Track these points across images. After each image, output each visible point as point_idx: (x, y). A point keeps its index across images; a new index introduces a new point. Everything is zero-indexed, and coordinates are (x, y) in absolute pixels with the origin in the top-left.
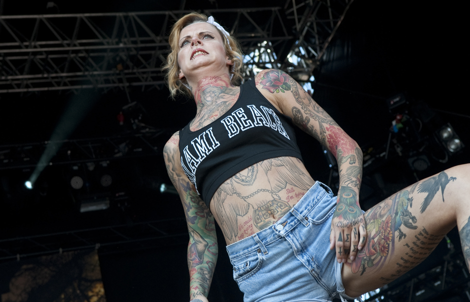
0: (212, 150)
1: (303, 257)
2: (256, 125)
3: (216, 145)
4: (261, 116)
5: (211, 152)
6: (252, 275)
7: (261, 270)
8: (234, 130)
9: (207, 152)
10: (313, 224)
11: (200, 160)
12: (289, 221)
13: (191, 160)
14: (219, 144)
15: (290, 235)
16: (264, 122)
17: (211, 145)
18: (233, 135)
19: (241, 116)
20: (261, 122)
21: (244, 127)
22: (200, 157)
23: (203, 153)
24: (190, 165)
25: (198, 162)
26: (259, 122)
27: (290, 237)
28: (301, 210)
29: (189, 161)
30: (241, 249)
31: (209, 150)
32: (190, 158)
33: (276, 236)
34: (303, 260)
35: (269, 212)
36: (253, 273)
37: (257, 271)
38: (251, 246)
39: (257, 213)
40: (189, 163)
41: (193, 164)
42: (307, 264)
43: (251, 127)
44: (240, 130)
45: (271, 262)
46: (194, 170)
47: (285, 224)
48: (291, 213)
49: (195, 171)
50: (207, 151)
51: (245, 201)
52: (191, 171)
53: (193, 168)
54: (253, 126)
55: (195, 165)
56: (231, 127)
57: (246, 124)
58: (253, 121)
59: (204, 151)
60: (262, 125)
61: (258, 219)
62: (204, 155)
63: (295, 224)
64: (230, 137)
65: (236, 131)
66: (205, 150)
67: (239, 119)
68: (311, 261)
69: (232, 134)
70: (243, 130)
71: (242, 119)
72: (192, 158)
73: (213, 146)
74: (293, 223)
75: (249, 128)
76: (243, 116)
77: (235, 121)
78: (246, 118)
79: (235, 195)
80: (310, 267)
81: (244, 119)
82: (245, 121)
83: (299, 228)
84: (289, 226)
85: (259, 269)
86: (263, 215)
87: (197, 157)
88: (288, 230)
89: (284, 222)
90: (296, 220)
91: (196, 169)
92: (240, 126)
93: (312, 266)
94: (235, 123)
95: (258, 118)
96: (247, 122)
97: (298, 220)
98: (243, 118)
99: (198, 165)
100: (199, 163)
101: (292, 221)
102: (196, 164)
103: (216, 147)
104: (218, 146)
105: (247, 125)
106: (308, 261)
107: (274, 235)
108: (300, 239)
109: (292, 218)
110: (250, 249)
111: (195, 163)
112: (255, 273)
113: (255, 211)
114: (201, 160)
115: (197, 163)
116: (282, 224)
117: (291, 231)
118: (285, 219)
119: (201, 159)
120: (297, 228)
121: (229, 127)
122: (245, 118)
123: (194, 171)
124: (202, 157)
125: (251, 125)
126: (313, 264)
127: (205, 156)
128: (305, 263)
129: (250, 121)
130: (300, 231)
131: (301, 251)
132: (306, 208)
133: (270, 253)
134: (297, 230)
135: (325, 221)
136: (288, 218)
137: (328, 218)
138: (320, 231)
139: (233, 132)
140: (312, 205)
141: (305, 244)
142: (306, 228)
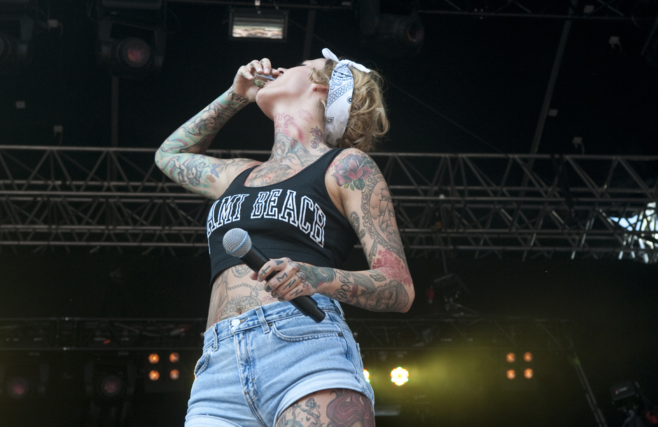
0: (231, 221)
1: (245, 371)
2: (280, 219)
3: (237, 217)
4: (293, 210)
5: (228, 222)
8: (258, 211)
9: (226, 220)
12: (249, 319)
15: (241, 335)
16: (291, 219)
17: (233, 214)
18: (254, 217)
20: (287, 217)
21: (268, 214)
22: (218, 223)
23: (223, 219)
25: (215, 227)
27: (239, 337)
28: (268, 313)
31: (229, 220)
34: (243, 376)
35: (238, 307)
42: (244, 382)
43: (273, 217)
44: (263, 215)
48: (255, 311)
51: (227, 292)
53: (209, 230)
54: (276, 218)
55: (212, 227)
56: (258, 206)
57: (272, 211)
58: (279, 212)
62: (222, 222)
63: (254, 324)
64: (252, 217)
65: (259, 213)
66: (226, 218)
68: (250, 381)
69: (255, 215)
70: (265, 217)
73: (234, 218)
74: (251, 323)
75: (271, 217)
76: (273, 201)
80: (246, 387)
81: (273, 205)
82: (272, 208)
83: (255, 332)
84: (246, 325)
86: (231, 309)
87: (216, 220)
88: (242, 327)
89: (244, 319)
90: (256, 321)
92: (264, 210)
93: (248, 388)
94: (264, 204)
95: (287, 211)
96: (275, 209)
97: (259, 322)
99: (214, 230)
101: (251, 320)
103: (235, 220)
104: (238, 220)
105: (271, 214)
106: (247, 380)
108: (251, 345)
109: (254, 317)
112: (203, 372)
114: (218, 226)
116: (241, 319)
117: (245, 330)
118: (246, 315)
120: (254, 330)
125: (275, 215)
126: (250, 385)
128: (242, 379)
130: (255, 336)
131: (247, 361)
132: (278, 313)
133: (220, 350)
134: (252, 333)
135: (293, 341)
136: (250, 316)
137: (300, 341)
138: (280, 349)
139: (256, 213)
140: (290, 314)
141: (253, 354)
142: (264, 335)
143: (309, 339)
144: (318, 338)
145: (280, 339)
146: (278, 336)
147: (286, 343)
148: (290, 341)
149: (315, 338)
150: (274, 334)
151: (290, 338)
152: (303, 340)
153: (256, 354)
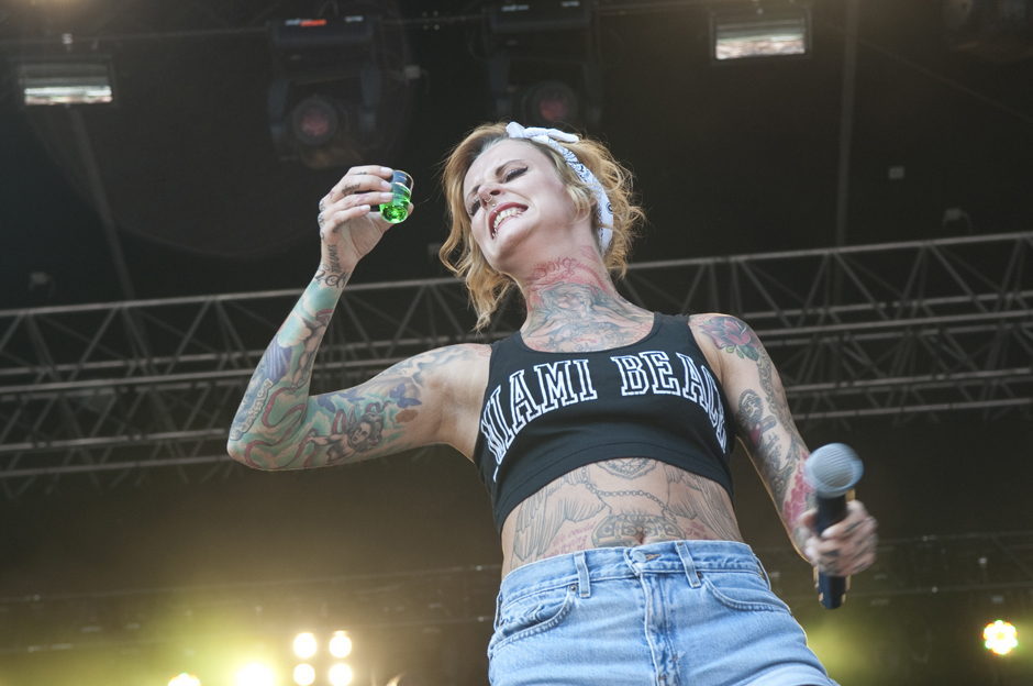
0: (576, 401)
1: (658, 641)
2: (685, 396)
3: (589, 394)
4: (700, 384)
5: (572, 402)
6: (536, 633)
7: (558, 629)
8: (636, 384)
9: (563, 400)
10: (707, 589)
11: (542, 409)
12: (663, 556)
13: (522, 401)
14: (595, 397)
15: (653, 580)
16: (701, 398)
17: (577, 389)
18: (631, 393)
19: (661, 364)
20: (695, 395)
21: (660, 388)
22: (546, 403)
23: (555, 397)
24: (515, 411)
25: (537, 412)
26: (693, 392)
27: (650, 582)
28: (696, 555)
29: (518, 400)
30: (537, 578)
31: (570, 398)
32: (523, 397)
33: (624, 570)
34: (656, 647)
35: (640, 529)
36: (538, 630)
37: (549, 629)
38: (562, 575)
39: (613, 521)
40: (516, 405)
41: (523, 411)
42: (660, 658)
43: (674, 393)
44: (650, 389)
45: (588, 619)
46: (519, 424)
47: (653, 556)
48: (673, 546)
49: (521, 426)
50: (565, 397)
51: (600, 498)
52: (510, 424)
53: (521, 418)
54: (678, 393)
55: (528, 414)
56: (634, 375)
57: (667, 383)
58: (682, 385)
59: (558, 396)
60: (695, 400)
61: (608, 530)
62: (556, 402)
63: (673, 568)
64: (624, 394)
65: (640, 386)
66: (562, 395)
67: (656, 368)
68: (670, 658)
69: (630, 389)
70: (655, 392)
71: (661, 371)
72: (526, 398)
73: (582, 395)
74: (669, 564)
75: (669, 392)
76: (665, 367)
77: (645, 367)
78: (670, 372)
79: (584, 485)
80: (662, 667)
81: (666, 373)
82: (666, 377)
83: (675, 581)
84: (659, 564)
85: (556, 626)
86: (624, 527)
87: (539, 401)
88: (653, 567)
89: (653, 553)
90: (676, 563)
91: (525, 423)
92: (651, 382)
93: (665, 669)
94: (644, 373)
95: (693, 384)
96: (671, 380)
97: (681, 566)
98: (664, 370)
99: (534, 417)
100: (538, 415)
101: (669, 560)
102: (531, 415)
103: (587, 399)
104: (591, 398)
105: (668, 386)
106: (665, 656)
107: (619, 567)
108: (668, 600)
109: (672, 556)
110: (555, 582)
111: (530, 411)
112: (542, 631)
113: (611, 518)
114: (545, 411)
115: (535, 412)
116: (647, 553)
117: (659, 574)
118: (658, 549)
119: (546, 407)
120: (672, 578)
121: (630, 373)
122: (667, 370)
123: (517, 427)
124: (550, 405)
125: (675, 390)
126: (670, 666)
127: (557, 406)
128: (656, 653)
129: (676, 380)
130: (675, 588)
131: (660, 628)
132: (707, 560)
133: (594, 600)
134: (669, 581)
135: (738, 610)
136: (664, 552)
137: (748, 610)
138: (717, 617)
139: (633, 387)
140: (723, 565)
141: (673, 616)
142: (690, 590)
143: (760, 610)
144: (772, 611)
145: (719, 601)
146: (717, 595)
147: (727, 610)
148: (733, 608)
149: (768, 610)
150: (709, 592)
151: (735, 603)
152: (753, 609)
153: (678, 617)
